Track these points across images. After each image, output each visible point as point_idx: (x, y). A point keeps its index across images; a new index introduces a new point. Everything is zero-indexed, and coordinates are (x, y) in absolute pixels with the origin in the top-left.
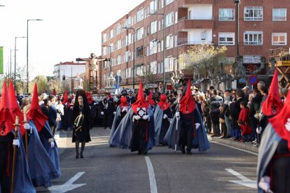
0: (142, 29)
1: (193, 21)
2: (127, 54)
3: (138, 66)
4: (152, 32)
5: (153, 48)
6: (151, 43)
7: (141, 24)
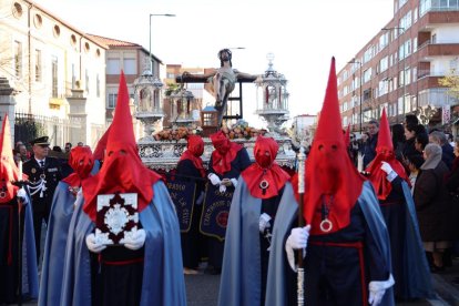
0: (370, 69)
1: (439, 45)
2: (354, 99)
3: (366, 110)
4: (382, 70)
5: (383, 88)
6: (381, 83)
7: (369, 64)
